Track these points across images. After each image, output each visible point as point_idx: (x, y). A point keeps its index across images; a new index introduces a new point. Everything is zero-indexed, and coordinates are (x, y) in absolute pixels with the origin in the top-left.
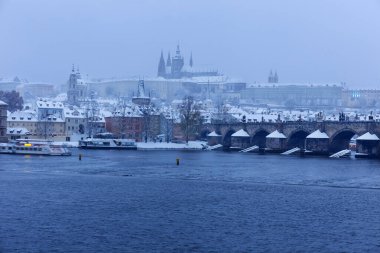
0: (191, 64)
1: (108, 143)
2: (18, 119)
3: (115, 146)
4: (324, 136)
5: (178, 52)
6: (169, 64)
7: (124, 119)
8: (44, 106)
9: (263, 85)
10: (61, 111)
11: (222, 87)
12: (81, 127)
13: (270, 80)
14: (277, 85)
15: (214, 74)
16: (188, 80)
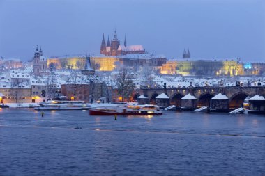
0: (125, 45)
4: (224, 97)
5: (115, 36)
6: (108, 45)
7: (75, 86)
8: (16, 77)
10: (28, 80)
11: (148, 62)
12: (43, 92)
13: (184, 56)
14: (189, 60)
15: (143, 52)
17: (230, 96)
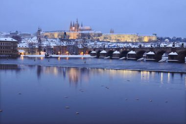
0: (82, 26)
2: (21, 47)
5: (77, 22)
6: (74, 26)
8: (31, 42)
15: (90, 30)
17: (137, 52)
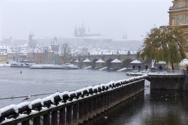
0: (89, 31)
1: (22, 65)
3: (26, 66)
4: (119, 61)
5: (83, 25)
7: (34, 54)
9: (120, 40)
10: (6, 50)
11: (101, 41)
12: (14, 57)
13: (123, 38)
14: (126, 40)
15: (99, 35)
16: (87, 38)
17: (122, 60)
